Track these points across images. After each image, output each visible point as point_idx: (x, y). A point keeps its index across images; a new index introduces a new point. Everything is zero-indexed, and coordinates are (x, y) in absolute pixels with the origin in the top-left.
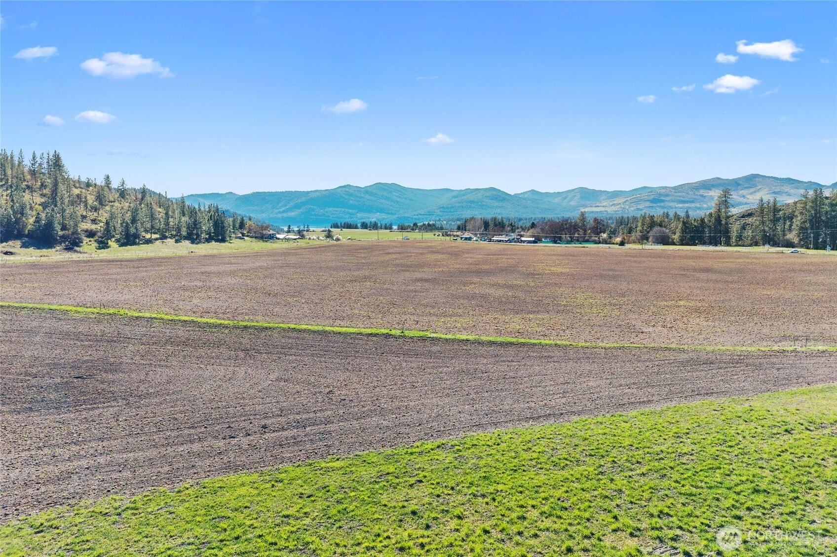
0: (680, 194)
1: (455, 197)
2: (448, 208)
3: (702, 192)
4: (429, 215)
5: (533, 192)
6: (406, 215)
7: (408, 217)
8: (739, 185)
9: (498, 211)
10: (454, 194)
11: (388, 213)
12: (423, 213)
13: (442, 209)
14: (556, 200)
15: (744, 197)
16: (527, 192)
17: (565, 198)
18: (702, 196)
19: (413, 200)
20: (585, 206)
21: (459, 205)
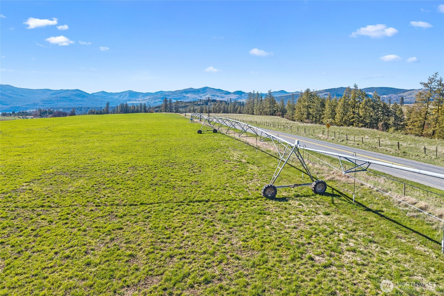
0: (175, 95)
1: (53, 94)
2: (47, 101)
3: (184, 94)
4: (34, 105)
5: (103, 92)
6: (17, 105)
7: (19, 107)
8: (200, 91)
9: (81, 103)
10: (52, 92)
11: (4, 104)
12: (30, 104)
13: (44, 102)
14: (116, 97)
15: (201, 97)
16: (99, 92)
17: (121, 96)
18: (184, 96)
19: (22, 96)
20: (130, 100)
21: (55, 99)
